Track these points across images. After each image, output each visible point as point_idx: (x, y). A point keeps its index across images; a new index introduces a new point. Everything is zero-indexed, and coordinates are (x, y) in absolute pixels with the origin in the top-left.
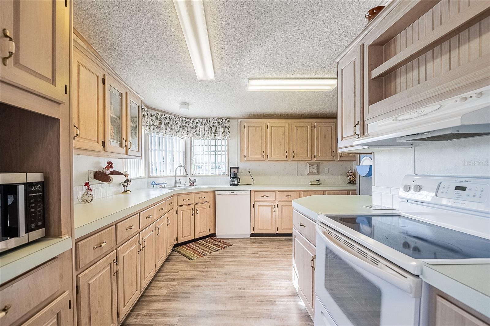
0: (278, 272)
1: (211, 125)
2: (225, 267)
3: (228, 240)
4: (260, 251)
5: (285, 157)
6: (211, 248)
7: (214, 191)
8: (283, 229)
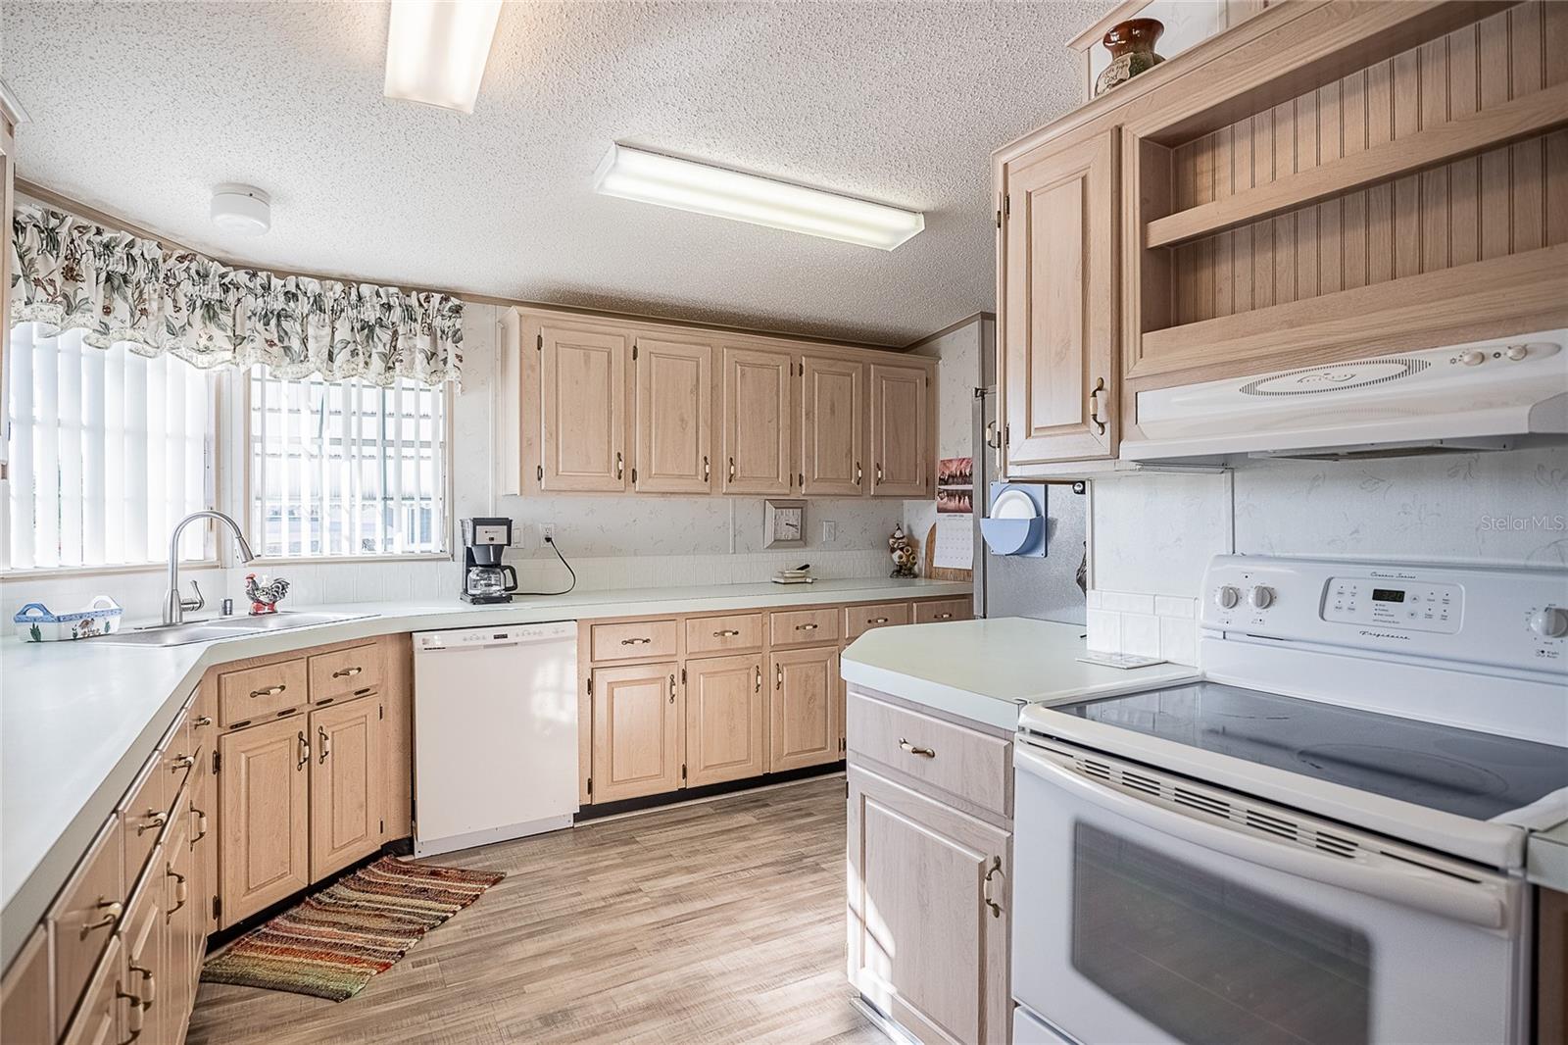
0: (757, 948)
1: (371, 314)
2: (529, 988)
3: (477, 858)
4: (647, 879)
5: (701, 478)
6: (409, 913)
7: (408, 636)
8: (706, 767)
